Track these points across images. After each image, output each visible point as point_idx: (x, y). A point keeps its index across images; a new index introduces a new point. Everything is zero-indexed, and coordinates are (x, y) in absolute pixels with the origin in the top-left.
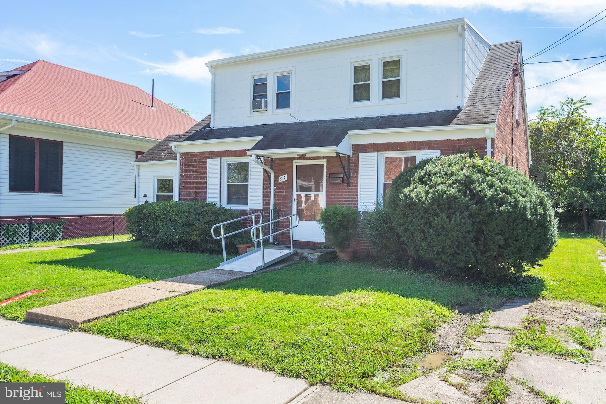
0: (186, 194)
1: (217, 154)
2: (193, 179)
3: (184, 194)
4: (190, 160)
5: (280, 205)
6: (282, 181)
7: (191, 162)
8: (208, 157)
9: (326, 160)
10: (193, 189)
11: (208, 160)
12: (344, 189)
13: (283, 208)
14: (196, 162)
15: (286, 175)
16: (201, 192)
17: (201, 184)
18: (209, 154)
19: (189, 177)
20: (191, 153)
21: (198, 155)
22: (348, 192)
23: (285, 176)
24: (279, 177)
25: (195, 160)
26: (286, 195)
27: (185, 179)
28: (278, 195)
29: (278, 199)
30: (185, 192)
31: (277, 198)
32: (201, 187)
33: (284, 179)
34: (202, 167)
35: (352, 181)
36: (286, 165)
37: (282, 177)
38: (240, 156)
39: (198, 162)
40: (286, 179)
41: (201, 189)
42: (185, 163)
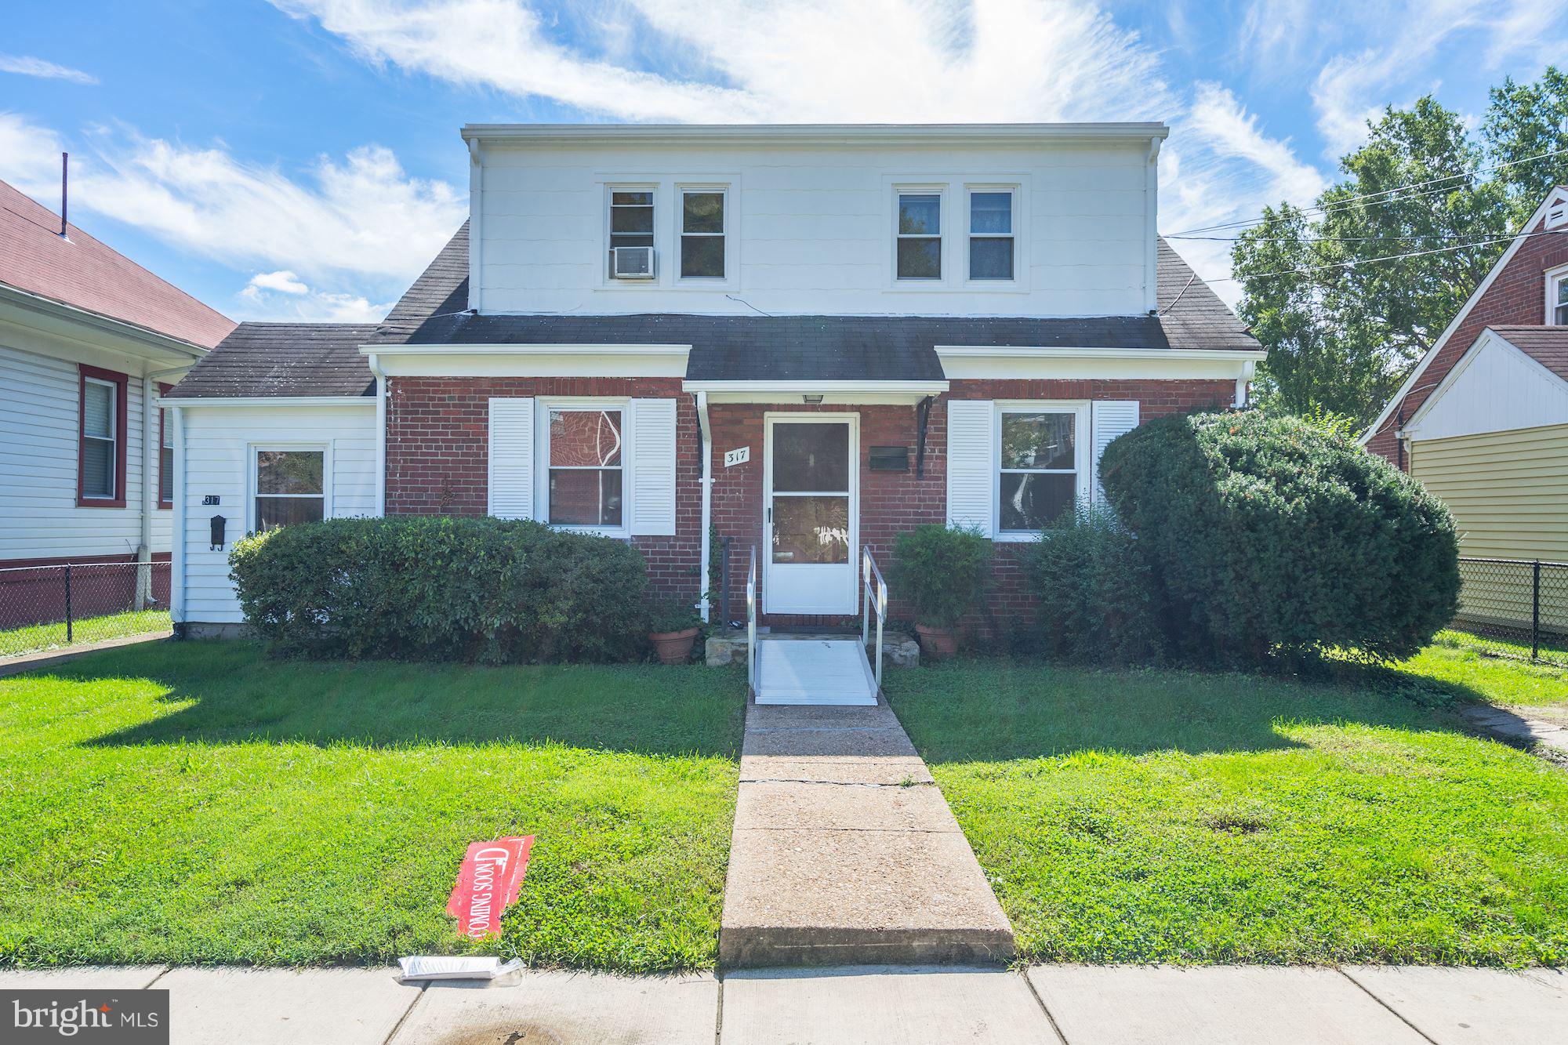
0: (408, 496)
1: (520, 385)
2: (436, 455)
3: (400, 496)
4: (423, 399)
5: (728, 526)
6: (735, 462)
7: (427, 405)
8: (489, 392)
9: (857, 415)
10: (436, 482)
11: (491, 401)
12: (908, 486)
13: (739, 533)
14: (448, 406)
15: (747, 449)
16: (467, 490)
17: (465, 469)
18: (493, 386)
19: (420, 447)
20: (428, 378)
21: (455, 385)
22: (918, 492)
23: (743, 449)
24: (727, 454)
25: (440, 399)
26: (746, 499)
27: (402, 454)
28: (722, 498)
29: (721, 508)
30: (404, 489)
31: (718, 506)
32: (467, 476)
33: (740, 457)
34: (469, 420)
35: (930, 465)
36: (746, 422)
37: (734, 452)
38: (601, 394)
39: (455, 406)
40: (747, 459)
41: (466, 482)
42: (402, 405)
